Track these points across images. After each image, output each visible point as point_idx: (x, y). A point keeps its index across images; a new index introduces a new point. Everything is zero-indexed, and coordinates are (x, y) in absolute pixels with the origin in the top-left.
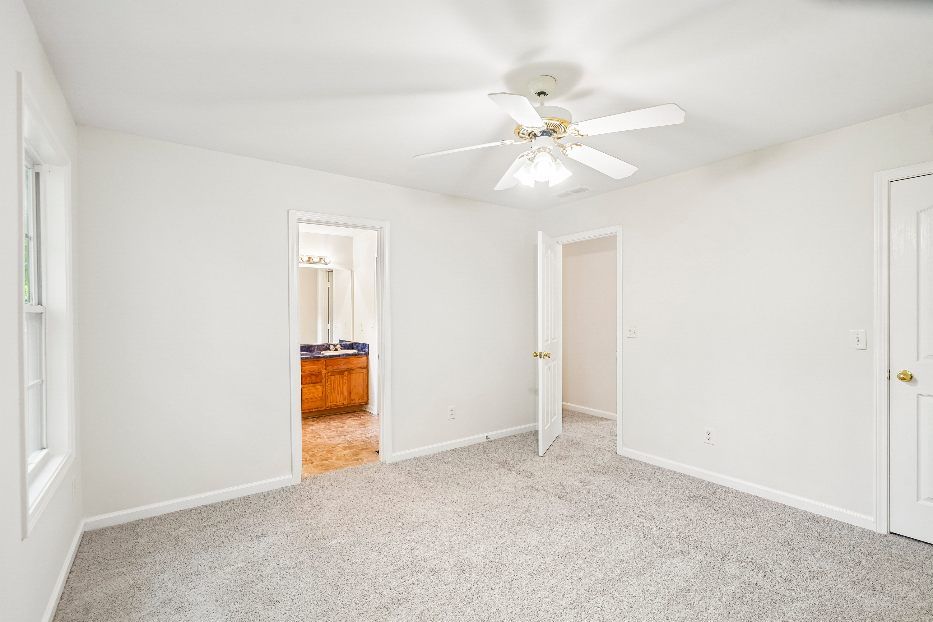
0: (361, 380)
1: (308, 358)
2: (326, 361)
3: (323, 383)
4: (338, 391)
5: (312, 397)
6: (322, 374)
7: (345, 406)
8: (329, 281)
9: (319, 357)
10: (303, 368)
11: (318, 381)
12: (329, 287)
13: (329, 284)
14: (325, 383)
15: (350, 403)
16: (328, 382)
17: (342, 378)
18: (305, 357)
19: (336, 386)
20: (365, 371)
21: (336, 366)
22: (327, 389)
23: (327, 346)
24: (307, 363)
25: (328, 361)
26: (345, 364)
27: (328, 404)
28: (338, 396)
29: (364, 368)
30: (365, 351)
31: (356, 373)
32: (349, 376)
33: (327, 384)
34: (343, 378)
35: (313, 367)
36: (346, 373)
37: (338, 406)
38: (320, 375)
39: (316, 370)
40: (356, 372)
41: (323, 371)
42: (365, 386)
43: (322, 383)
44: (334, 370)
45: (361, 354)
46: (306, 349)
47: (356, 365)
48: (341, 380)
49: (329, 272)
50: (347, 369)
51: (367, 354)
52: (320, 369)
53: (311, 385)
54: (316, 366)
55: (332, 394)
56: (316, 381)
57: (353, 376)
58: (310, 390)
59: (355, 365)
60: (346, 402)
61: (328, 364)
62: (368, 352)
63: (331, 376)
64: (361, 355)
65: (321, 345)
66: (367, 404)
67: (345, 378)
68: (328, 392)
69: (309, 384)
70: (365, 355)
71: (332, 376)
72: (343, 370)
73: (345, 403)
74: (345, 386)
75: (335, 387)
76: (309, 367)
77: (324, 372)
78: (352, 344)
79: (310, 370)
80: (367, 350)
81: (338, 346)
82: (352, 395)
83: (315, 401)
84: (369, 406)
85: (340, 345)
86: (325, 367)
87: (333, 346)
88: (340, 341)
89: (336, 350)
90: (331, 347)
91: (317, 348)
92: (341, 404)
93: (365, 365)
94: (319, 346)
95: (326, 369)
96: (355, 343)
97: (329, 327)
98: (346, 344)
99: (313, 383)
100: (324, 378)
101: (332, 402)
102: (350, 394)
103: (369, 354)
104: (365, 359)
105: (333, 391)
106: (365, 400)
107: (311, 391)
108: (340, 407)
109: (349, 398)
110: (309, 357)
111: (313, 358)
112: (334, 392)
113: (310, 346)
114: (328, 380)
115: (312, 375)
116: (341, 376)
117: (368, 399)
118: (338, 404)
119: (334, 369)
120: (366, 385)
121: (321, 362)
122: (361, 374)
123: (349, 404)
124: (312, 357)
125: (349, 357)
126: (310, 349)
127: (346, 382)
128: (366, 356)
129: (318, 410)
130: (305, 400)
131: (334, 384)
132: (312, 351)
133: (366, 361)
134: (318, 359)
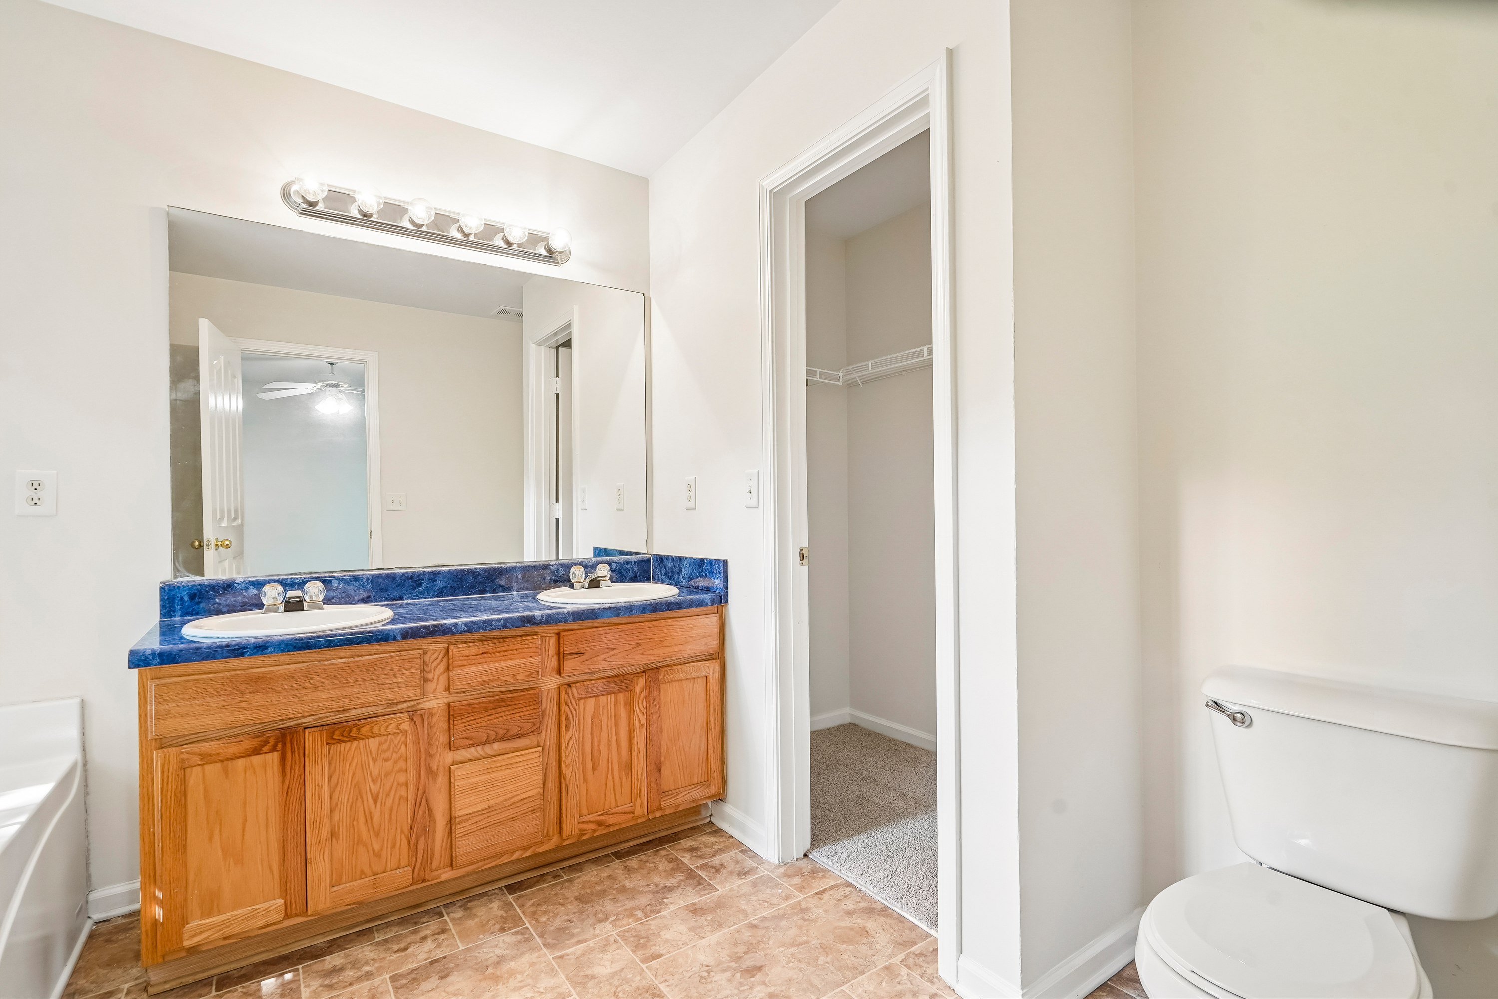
0: (701, 708)
1: (480, 628)
2: (558, 634)
3: (548, 736)
4: (609, 761)
5: (497, 804)
6: (544, 695)
7: (639, 821)
8: (557, 375)
9: (530, 621)
10: (456, 672)
11: (527, 727)
12: (557, 395)
13: (557, 385)
14: (554, 733)
15: (660, 808)
16: (567, 729)
17: (625, 704)
18: (466, 624)
19: (604, 742)
20: (713, 668)
21: (603, 657)
22: (564, 758)
23: (557, 570)
24: (473, 650)
25: (567, 639)
26: (638, 645)
27: (571, 826)
28: (610, 784)
29: (710, 657)
30: (707, 590)
31: (681, 680)
32: (653, 693)
33: (566, 736)
34: (629, 705)
35: (504, 664)
36: (641, 682)
37: (609, 826)
38: (532, 696)
39: (518, 677)
40: (681, 676)
41: (545, 679)
42: (714, 732)
43: (543, 735)
44: (592, 673)
45: (698, 600)
46: (481, 583)
47: (681, 647)
48: (623, 714)
49: (557, 348)
50: (647, 667)
51: (721, 599)
52: (533, 674)
53: (496, 746)
54: (515, 662)
55: (585, 780)
56: (515, 730)
57: (670, 693)
58: (489, 770)
59: (676, 648)
60: (642, 803)
61: (567, 649)
62: (726, 595)
63: (579, 699)
64: (700, 604)
65: (536, 568)
66: (720, 798)
67: (639, 707)
68: (567, 772)
69: (487, 742)
70: (713, 604)
71: (585, 698)
72: (628, 670)
73: (638, 812)
74: (640, 738)
75: (599, 745)
76: (486, 667)
77: (550, 683)
78: (649, 560)
79: (488, 682)
80: (717, 583)
81: (603, 571)
82: (665, 771)
83: (513, 819)
84: (728, 808)
85: (607, 567)
86: (554, 663)
87: (582, 570)
88: (599, 552)
89: (595, 584)
90: (577, 573)
91: (523, 578)
92: (623, 818)
93: (714, 644)
94: (528, 570)
95: (559, 672)
96: (660, 559)
97: (558, 511)
98: (628, 563)
99: (501, 739)
100: (552, 713)
101: (585, 811)
102: (659, 771)
103: (726, 601)
104: (711, 622)
105: (589, 766)
106: (714, 790)
107: (494, 775)
108: (617, 828)
109: (653, 785)
110: (485, 622)
111: (505, 627)
112: (594, 769)
113: (495, 569)
114: (567, 719)
115: (499, 701)
116: (621, 696)
117: (724, 781)
118: (611, 820)
119: (594, 668)
120: (718, 728)
121: (537, 641)
122: (700, 686)
123: (653, 812)
124: (499, 620)
125: (654, 616)
126: (493, 581)
127: (643, 720)
128: (714, 608)
129: (528, 853)
130: (468, 820)
131: (592, 734)
132: (505, 589)
133: (715, 630)
134: (528, 629)
